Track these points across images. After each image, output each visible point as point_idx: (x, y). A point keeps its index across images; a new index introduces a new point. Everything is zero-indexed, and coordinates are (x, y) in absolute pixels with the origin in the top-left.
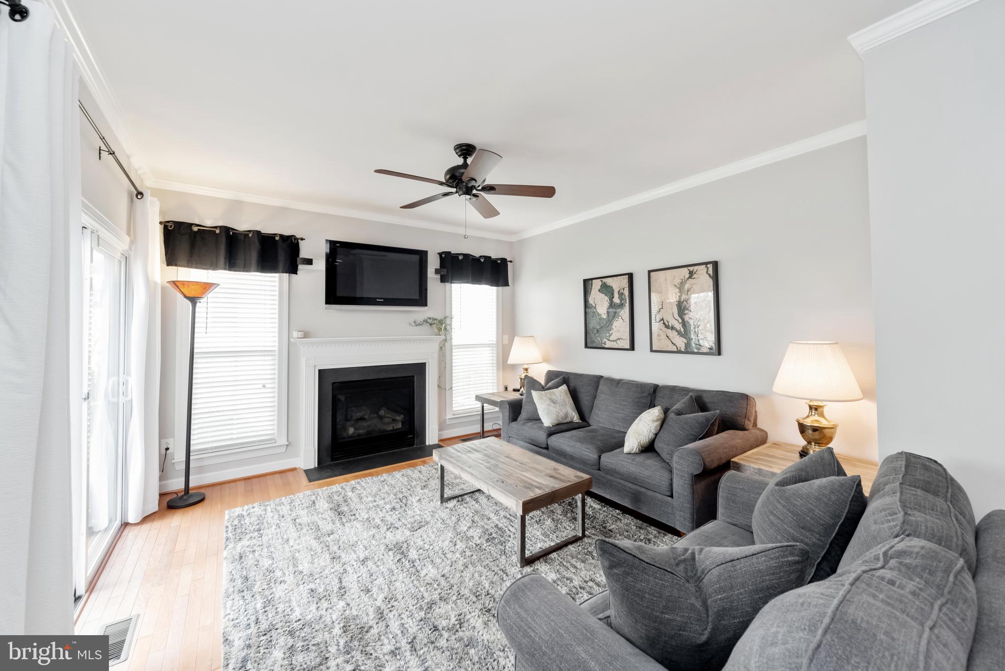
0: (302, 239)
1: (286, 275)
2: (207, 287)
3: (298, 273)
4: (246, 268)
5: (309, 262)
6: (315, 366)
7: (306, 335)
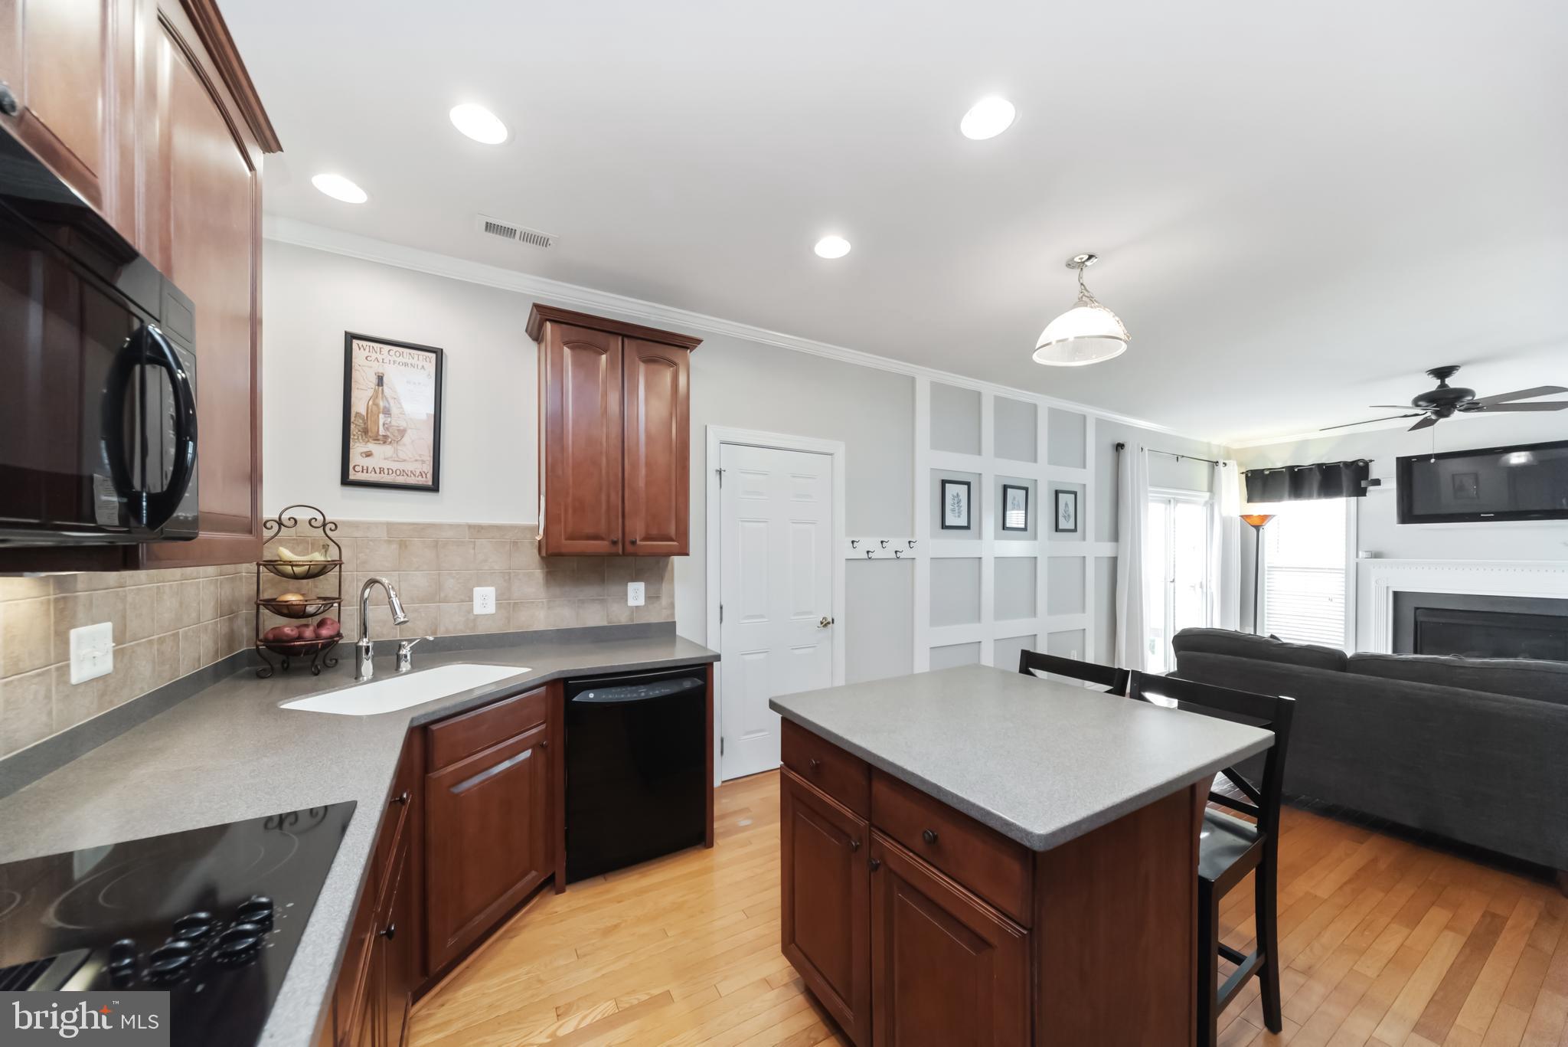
0: (1371, 461)
1: (1354, 499)
2: (1265, 518)
3: (1367, 494)
4: (1310, 496)
5: (1377, 482)
6: (1388, 587)
7: (1376, 555)
